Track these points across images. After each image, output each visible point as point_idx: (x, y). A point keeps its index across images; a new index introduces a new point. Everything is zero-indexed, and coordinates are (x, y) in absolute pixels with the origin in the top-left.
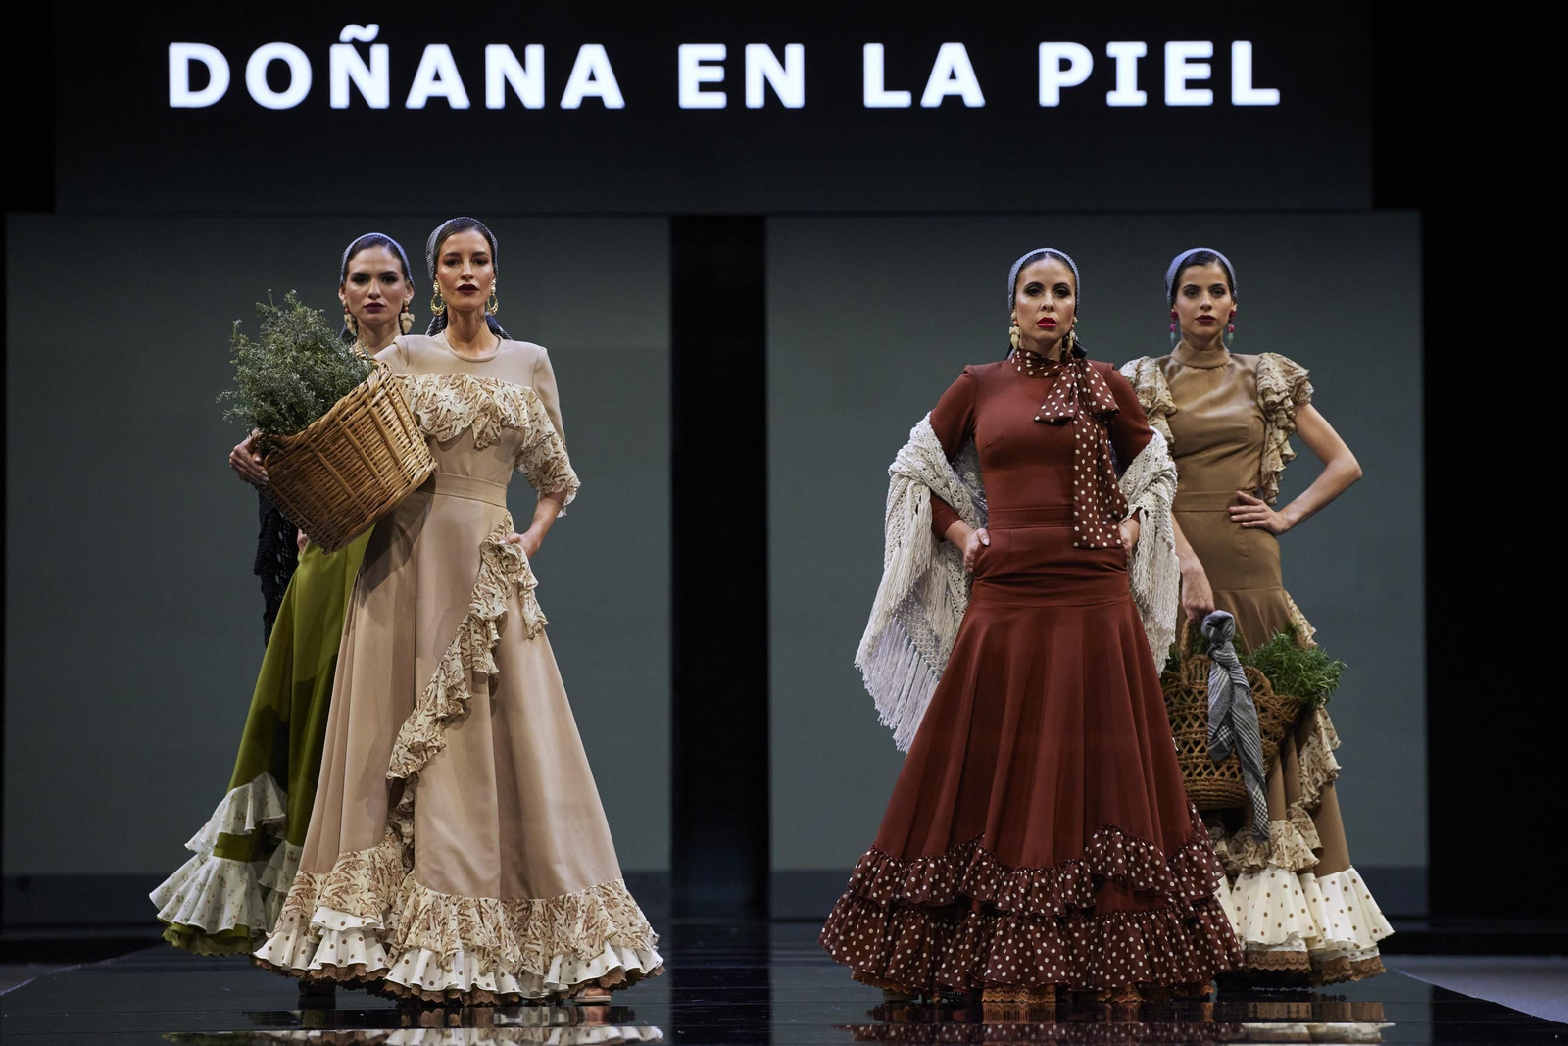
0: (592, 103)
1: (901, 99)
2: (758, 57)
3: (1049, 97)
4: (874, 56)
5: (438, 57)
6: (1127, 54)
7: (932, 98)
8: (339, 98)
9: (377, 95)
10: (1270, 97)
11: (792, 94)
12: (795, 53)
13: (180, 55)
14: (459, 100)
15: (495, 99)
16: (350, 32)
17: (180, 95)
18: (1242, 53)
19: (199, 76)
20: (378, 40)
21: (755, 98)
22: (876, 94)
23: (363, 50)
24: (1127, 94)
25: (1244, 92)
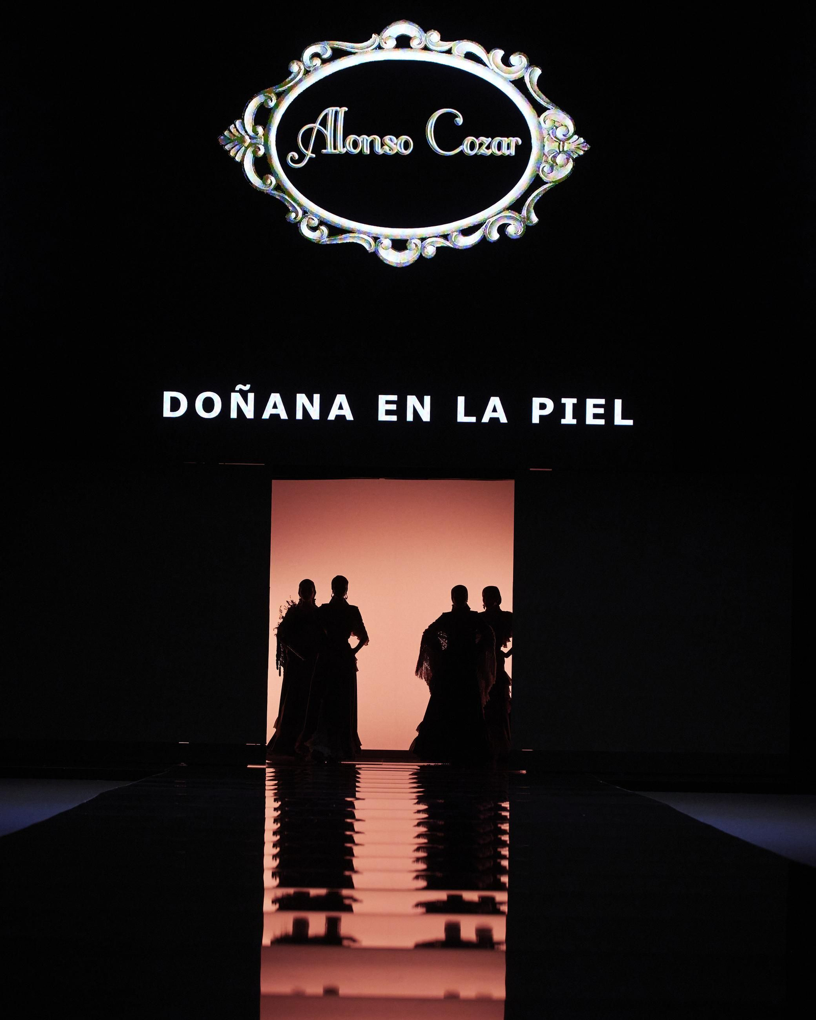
0: (341, 418)
1: (473, 419)
2: (412, 401)
3: (536, 420)
4: (461, 400)
5: (275, 398)
6: (569, 403)
7: (485, 419)
8: (234, 415)
9: (249, 413)
10: (630, 422)
11: (426, 416)
12: (427, 399)
13: (168, 396)
14: (284, 416)
15: (299, 416)
16: (239, 387)
17: (167, 413)
18: (618, 403)
19: (175, 404)
20: (250, 391)
21: (410, 417)
22: (461, 417)
23: (244, 395)
24: (569, 419)
25: (618, 420)
